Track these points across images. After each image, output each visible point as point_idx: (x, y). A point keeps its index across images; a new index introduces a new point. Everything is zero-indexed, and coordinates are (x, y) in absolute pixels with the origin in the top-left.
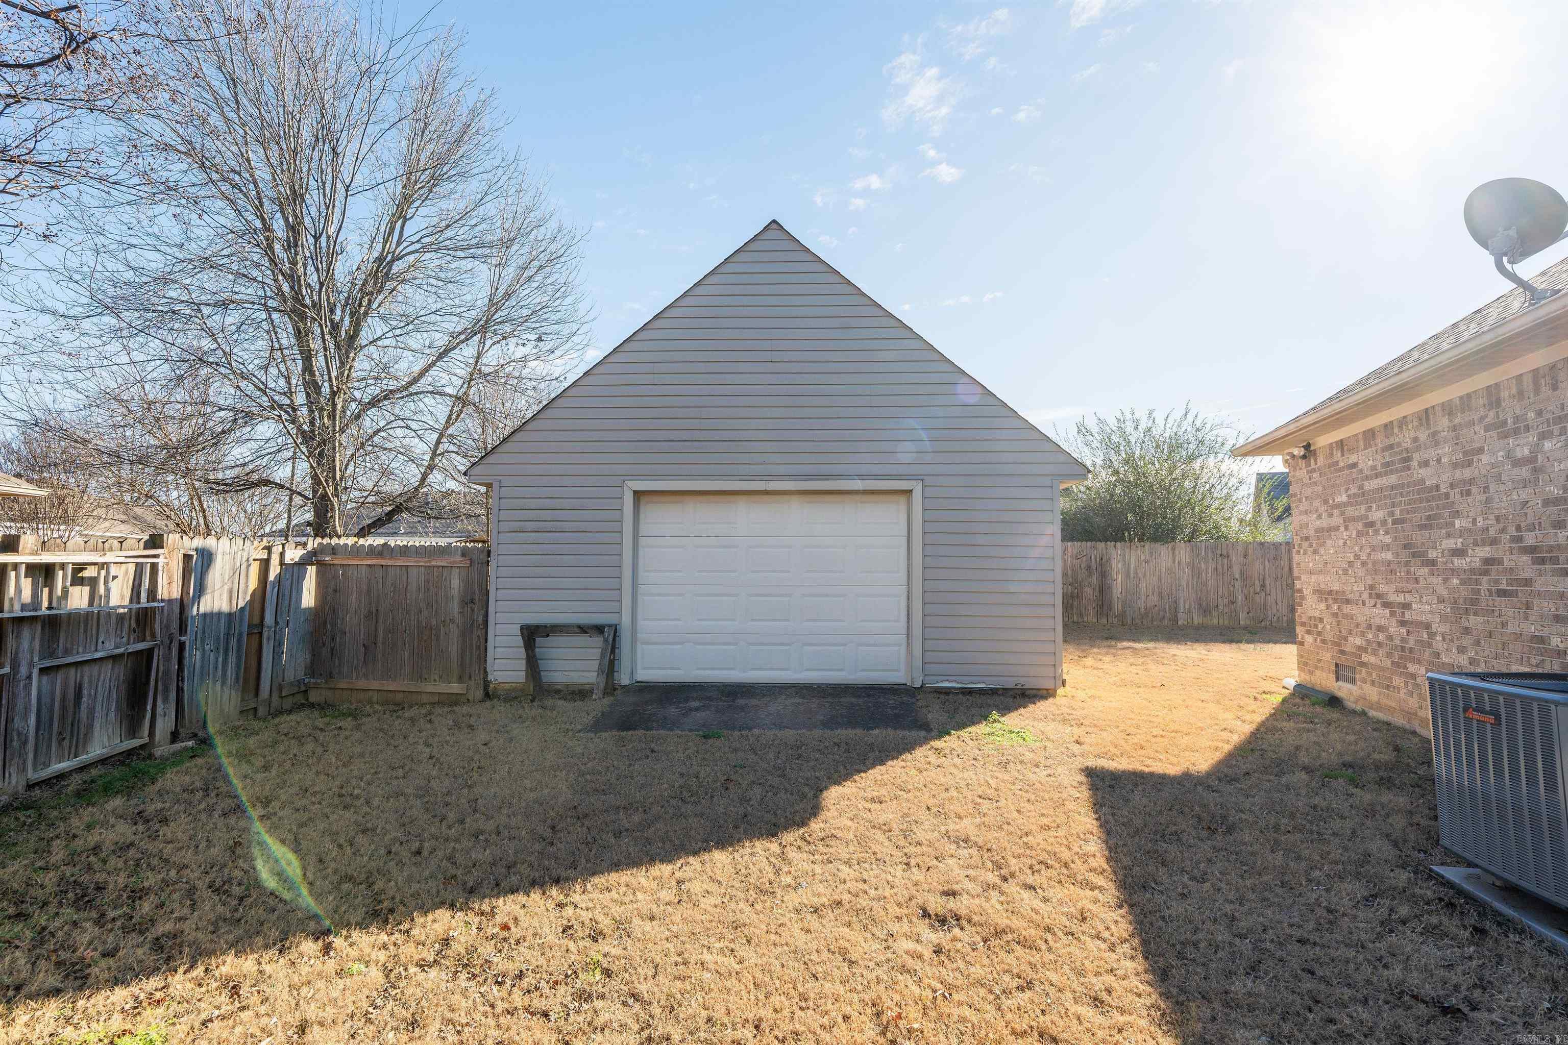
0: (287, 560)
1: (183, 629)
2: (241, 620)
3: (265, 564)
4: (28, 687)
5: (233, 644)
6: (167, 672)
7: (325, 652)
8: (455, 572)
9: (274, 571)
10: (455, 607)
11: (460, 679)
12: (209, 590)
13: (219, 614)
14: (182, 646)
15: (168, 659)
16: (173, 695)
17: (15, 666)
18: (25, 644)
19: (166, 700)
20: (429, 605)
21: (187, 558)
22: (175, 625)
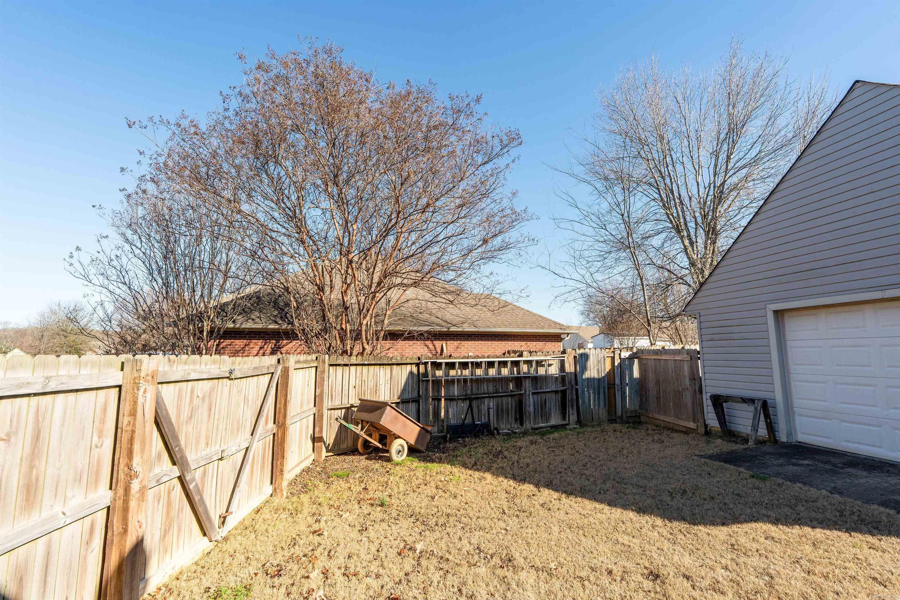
0: (622, 357)
1: (577, 384)
2: (604, 382)
3: (613, 358)
4: (529, 397)
5: (602, 390)
6: (572, 399)
7: (644, 399)
8: (685, 363)
9: (617, 362)
10: (687, 382)
11: (694, 421)
12: (589, 369)
13: (594, 379)
14: (577, 390)
15: (572, 394)
16: (575, 408)
17: (525, 391)
18: (527, 385)
19: (572, 409)
20: (677, 379)
21: (575, 357)
22: (573, 382)
